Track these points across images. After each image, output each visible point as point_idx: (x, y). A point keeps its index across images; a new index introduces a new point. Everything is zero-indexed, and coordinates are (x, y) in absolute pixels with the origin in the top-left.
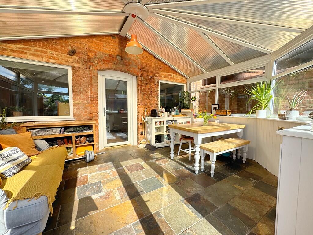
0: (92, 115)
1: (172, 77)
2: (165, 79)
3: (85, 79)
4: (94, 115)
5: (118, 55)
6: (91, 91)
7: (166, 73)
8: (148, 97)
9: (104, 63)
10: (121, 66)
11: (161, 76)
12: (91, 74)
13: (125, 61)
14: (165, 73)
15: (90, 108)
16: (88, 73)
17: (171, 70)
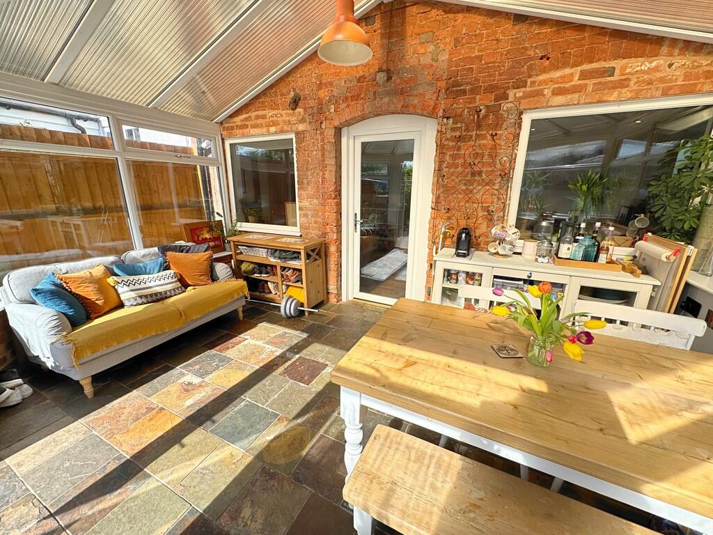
0: (326, 228)
1: (616, 77)
2: (559, 99)
3: (315, 153)
4: (328, 230)
5: (380, 70)
6: (323, 178)
7: (573, 70)
8: (465, 184)
9: (348, 106)
10: (386, 100)
11: (539, 93)
12: (323, 140)
13: (399, 81)
14: (568, 71)
15: (323, 214)
16: (318, 140)
17: (608, 44)
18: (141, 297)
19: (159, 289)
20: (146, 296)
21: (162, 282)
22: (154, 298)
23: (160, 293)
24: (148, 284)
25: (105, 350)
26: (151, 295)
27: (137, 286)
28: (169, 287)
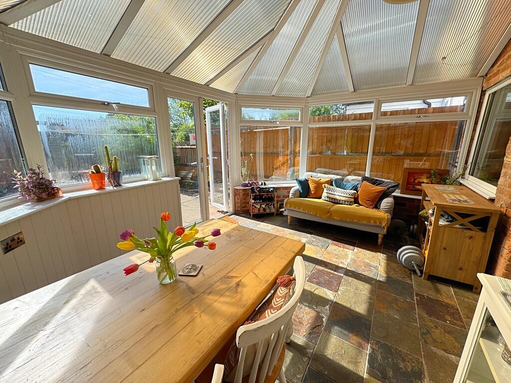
18: (328, 197)
19: (338, 198)
20: (330, 198)
21: (342, 195)
22: (333, 201)
23: (337, 200)
24: (335, 193)
25: (296, 209)
26: (332, 199)
27: (330, 192)
28: (344, 199)
